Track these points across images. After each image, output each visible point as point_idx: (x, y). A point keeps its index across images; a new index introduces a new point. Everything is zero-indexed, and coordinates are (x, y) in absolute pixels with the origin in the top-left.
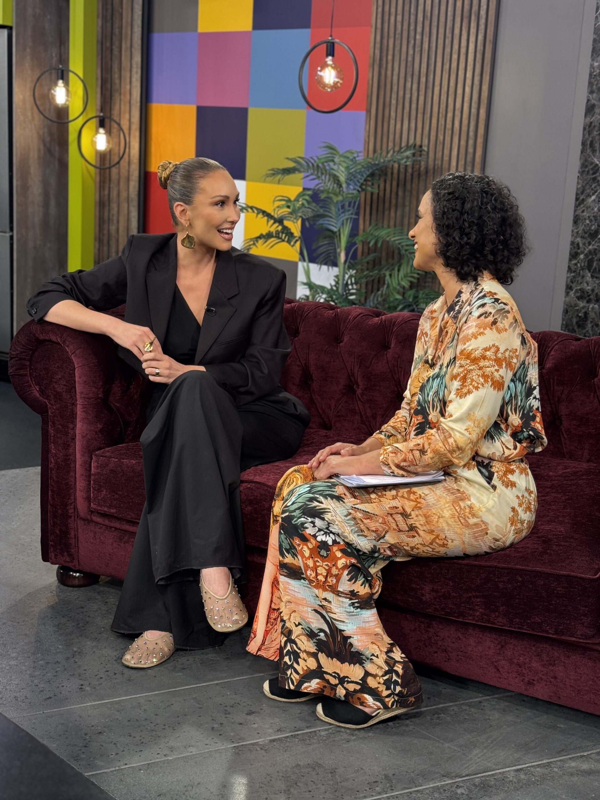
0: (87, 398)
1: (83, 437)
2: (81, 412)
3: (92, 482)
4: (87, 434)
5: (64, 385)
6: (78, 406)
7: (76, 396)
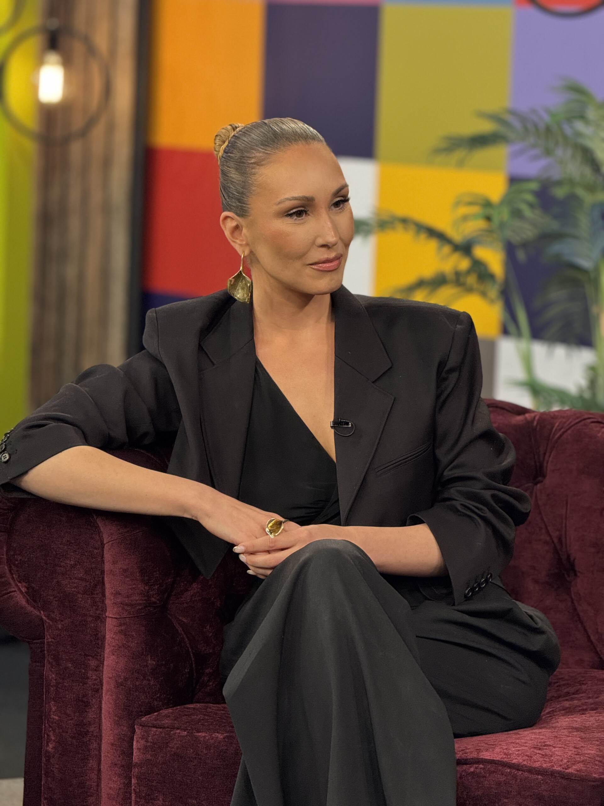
0: (127, 605)
1: (118, 685)
2: (115, 633)
3: (134, 781)
4: (126, 679)
5: (81, 579)
6: (108, 621)
7: (103, 602)
